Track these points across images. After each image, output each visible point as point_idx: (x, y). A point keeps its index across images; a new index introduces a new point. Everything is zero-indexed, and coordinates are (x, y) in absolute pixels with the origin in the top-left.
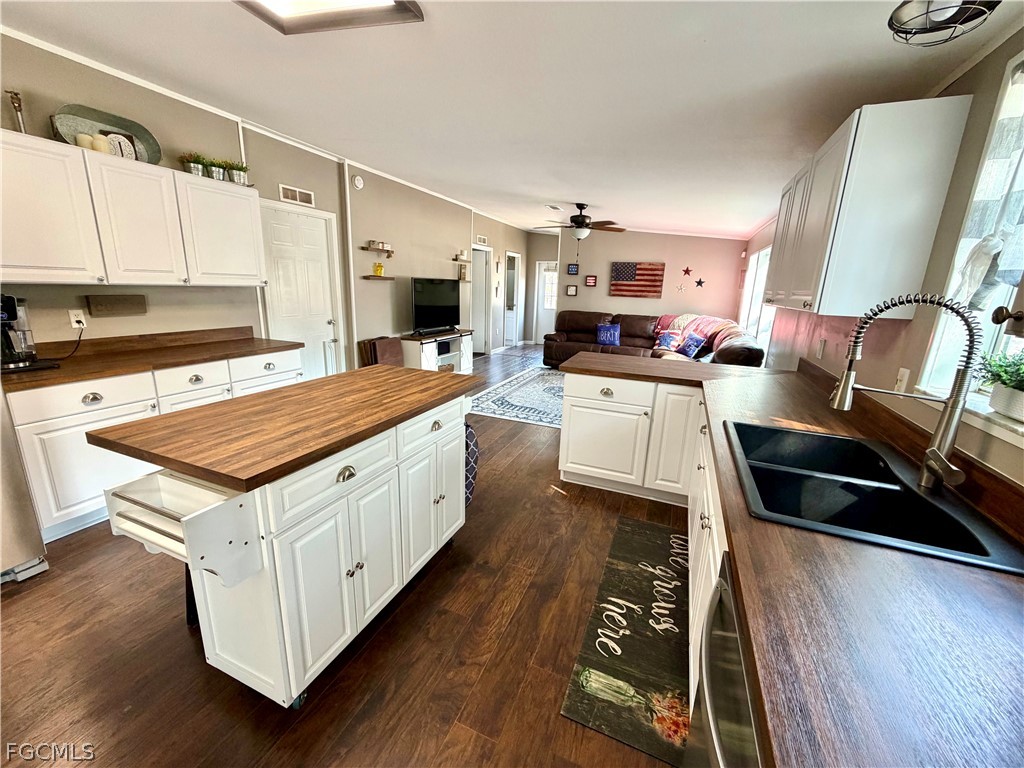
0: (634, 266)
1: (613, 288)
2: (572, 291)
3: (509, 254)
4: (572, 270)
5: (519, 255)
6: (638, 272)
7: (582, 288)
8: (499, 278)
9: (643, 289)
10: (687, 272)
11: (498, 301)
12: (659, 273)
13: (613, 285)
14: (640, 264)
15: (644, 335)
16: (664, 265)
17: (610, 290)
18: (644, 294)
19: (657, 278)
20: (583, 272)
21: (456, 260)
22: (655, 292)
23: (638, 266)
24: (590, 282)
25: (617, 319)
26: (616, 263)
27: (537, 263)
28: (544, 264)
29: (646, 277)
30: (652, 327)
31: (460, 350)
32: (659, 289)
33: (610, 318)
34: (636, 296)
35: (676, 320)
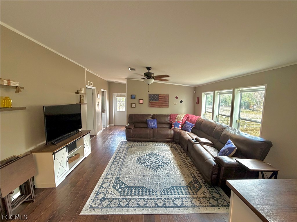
0: (158, 96)
1: (150, 104)
2: (133, 105)
3: (102, 90)
4: (132, 97)
5: (106, 91)
6: (159, 98)
7: (137, 104)
8: (98, 101)
9: (162, 104)
10: (177, 98)
11: (99, 109)
12: (167, 98)
13: (150, 103)
14: (160, 95)
15: (166, 122)
16: (169, 95)
17: (149, 105)
18: (162, 106)
19: (167, 100)
20: (138, 98)
21: (77, 93)
22: (166, 105)
23: (159, 96)
24: (141, 102)
25: (154, 117)
26: (151, 94)
27: (113, 94)
28: (116, 94)
29: (163, 100)
30: (168, 120)
31: (83, 144)
32: (167, 104)
33: (151, 116)
34: (160, 107)
35: (178, 116)
